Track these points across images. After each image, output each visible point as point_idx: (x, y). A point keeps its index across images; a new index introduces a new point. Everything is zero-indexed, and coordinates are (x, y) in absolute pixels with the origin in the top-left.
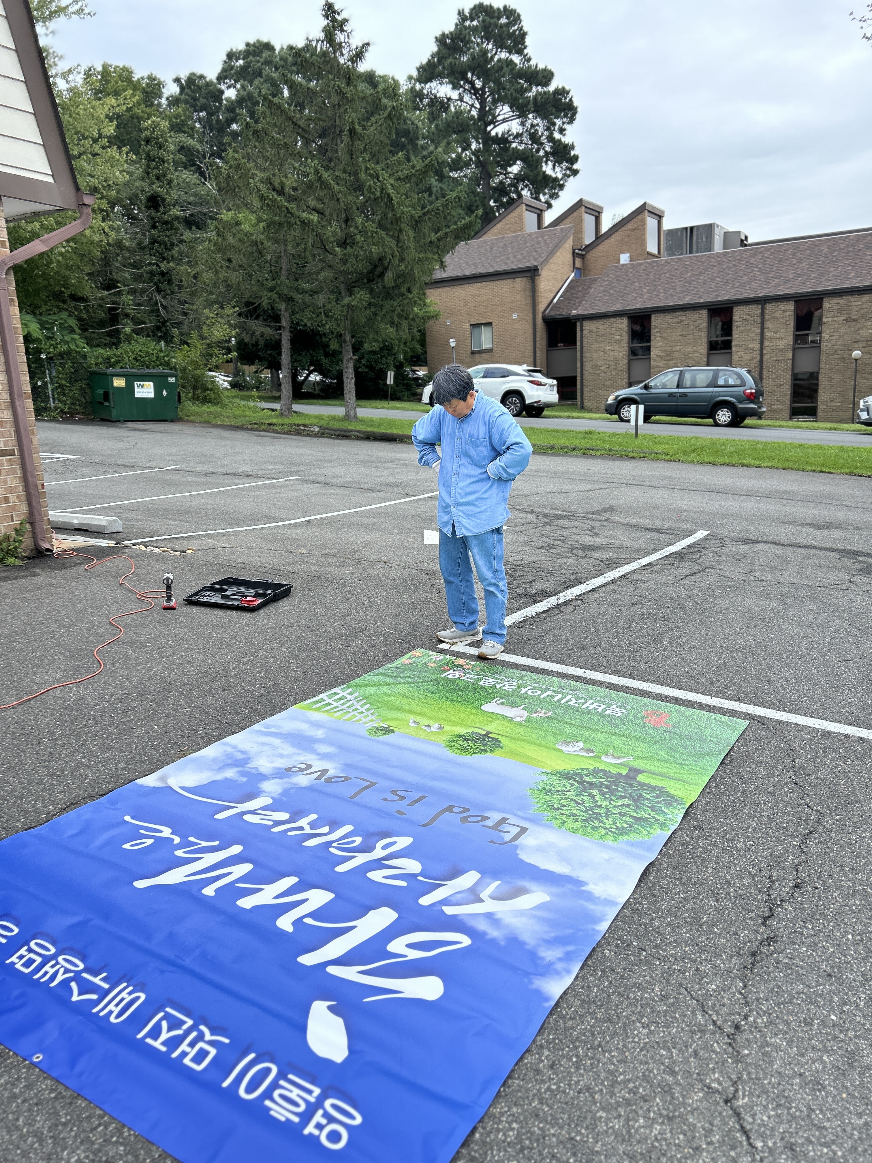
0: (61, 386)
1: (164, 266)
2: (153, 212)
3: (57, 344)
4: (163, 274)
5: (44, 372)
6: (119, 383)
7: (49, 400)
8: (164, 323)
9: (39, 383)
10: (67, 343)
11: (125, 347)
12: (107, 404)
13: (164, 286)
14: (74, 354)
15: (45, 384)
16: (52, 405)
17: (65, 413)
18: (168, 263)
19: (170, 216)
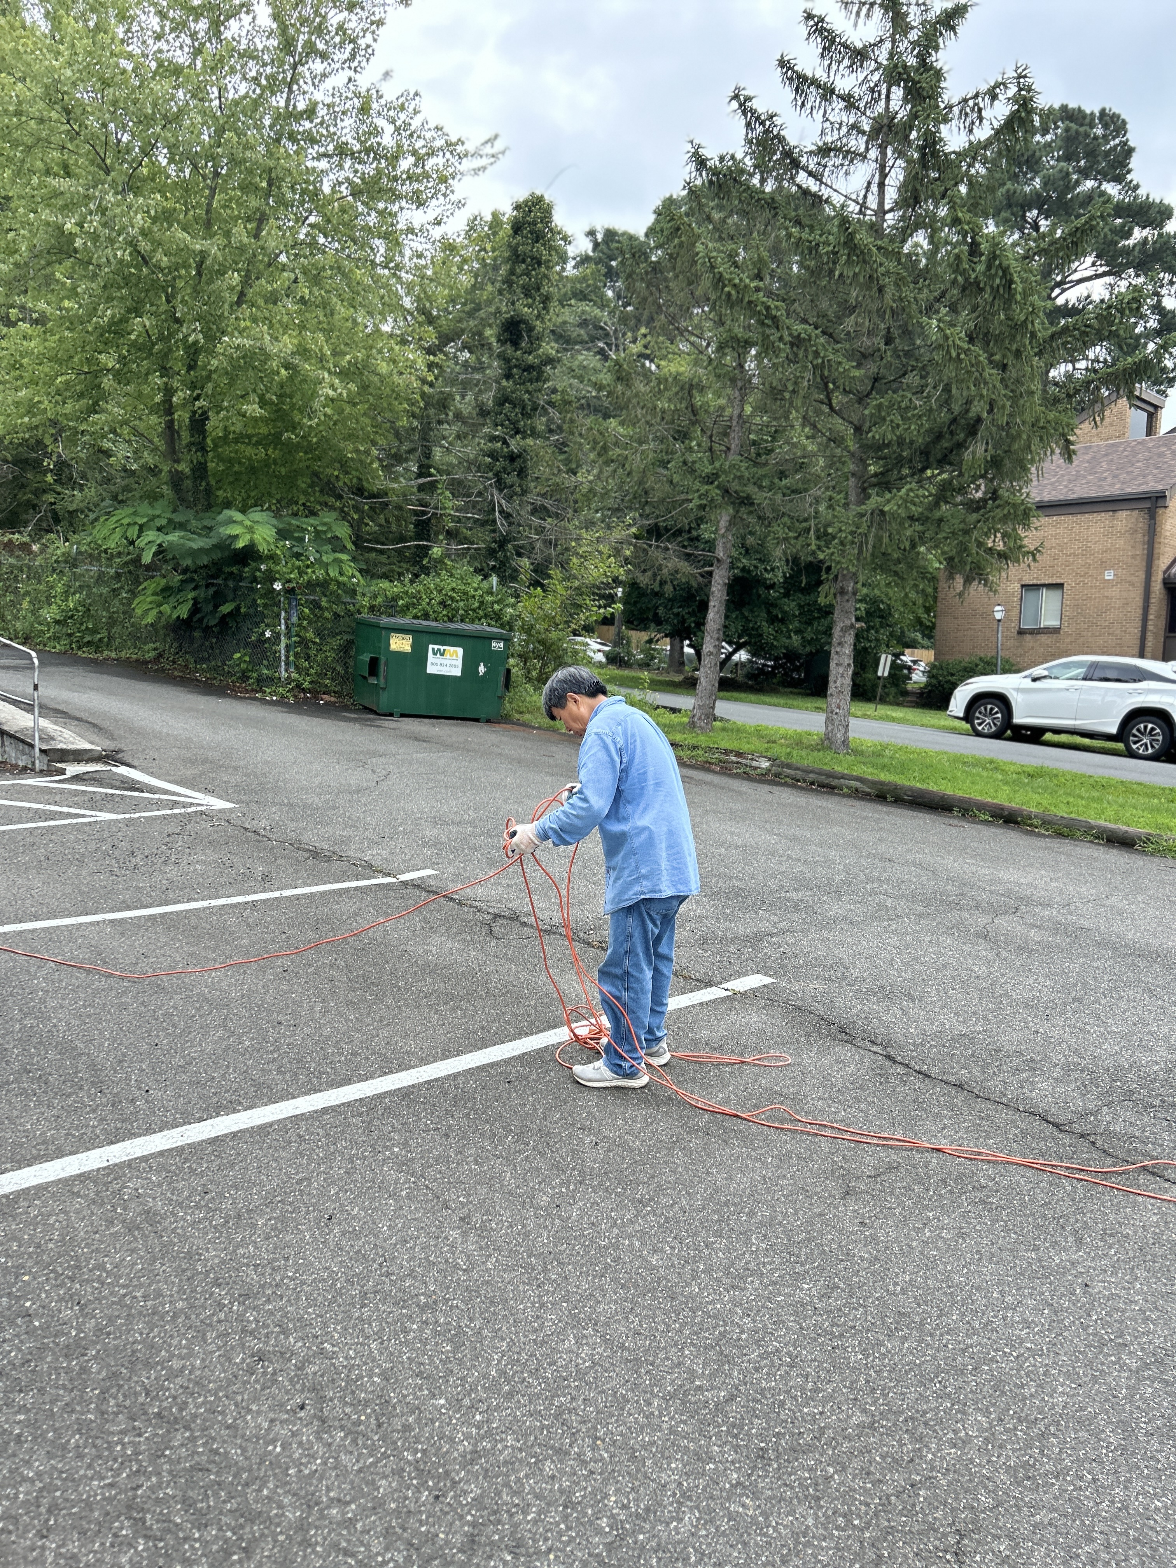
0: (303, 642)
1: (514, 444)
2: (509, 350)
3: (308, 567)
4: (512, 458)
5: (278, 615)
6: (400, 644)
7: (279, 666)
8: (502, 543)
9: (268, 634)
10: (326, 566)
11: (429, 581)
12: (373, 681)
13: (512, 479)
14: (333, 587)
15: (277, 636)
16: (284, 674)
17: (304, 690)
18: (524, 438)
19: (539, 356)
